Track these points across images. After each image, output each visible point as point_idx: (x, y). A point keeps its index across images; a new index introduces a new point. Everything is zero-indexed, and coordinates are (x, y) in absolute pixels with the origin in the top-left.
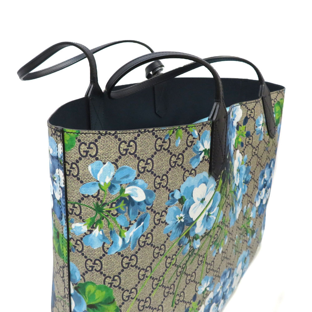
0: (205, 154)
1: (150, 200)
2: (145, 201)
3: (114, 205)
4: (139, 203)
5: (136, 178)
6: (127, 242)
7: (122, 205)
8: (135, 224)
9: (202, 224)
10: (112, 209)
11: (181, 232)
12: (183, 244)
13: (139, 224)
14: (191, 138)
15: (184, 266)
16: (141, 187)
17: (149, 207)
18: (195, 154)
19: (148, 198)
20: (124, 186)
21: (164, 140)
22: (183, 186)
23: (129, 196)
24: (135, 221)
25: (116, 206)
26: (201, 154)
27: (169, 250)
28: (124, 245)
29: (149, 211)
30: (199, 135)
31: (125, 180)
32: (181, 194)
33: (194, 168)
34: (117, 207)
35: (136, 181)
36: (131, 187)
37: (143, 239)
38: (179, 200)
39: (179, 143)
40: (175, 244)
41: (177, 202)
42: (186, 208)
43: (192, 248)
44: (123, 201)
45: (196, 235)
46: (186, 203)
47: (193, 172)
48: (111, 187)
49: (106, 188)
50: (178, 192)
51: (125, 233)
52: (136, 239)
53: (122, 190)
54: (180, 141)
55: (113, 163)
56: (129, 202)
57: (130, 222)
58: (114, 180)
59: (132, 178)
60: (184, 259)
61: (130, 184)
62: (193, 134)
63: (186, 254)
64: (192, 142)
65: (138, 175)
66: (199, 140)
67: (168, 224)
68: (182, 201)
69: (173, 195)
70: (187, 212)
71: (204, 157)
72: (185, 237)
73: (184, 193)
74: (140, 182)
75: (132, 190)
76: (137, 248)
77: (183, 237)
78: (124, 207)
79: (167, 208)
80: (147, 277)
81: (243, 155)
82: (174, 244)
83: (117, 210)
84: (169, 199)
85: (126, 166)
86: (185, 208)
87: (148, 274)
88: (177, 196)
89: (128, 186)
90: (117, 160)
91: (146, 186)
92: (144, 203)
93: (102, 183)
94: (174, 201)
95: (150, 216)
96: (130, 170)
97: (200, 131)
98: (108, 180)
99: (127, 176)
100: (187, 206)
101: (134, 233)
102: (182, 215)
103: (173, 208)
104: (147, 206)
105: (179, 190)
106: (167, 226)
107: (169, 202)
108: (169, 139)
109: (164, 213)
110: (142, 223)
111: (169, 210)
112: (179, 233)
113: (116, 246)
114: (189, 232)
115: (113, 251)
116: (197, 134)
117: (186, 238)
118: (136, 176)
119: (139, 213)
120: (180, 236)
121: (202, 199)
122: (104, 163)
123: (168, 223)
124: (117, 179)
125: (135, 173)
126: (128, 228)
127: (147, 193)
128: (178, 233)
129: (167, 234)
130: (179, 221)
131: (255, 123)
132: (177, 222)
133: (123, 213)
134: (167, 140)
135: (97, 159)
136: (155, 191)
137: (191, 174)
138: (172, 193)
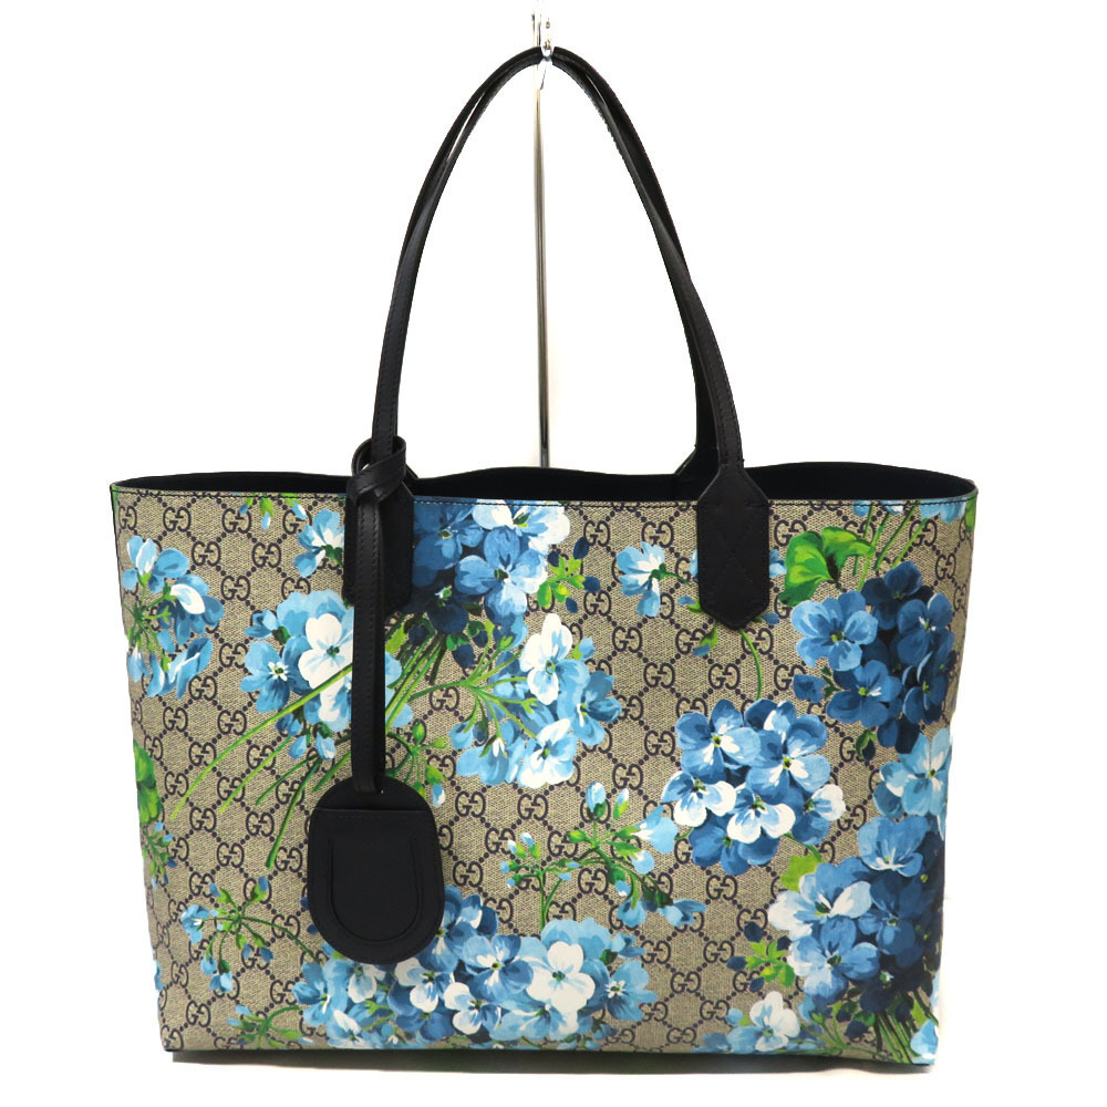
0: (327, 554)
1: (213, 617)
2: (203, 615)
3: (155, 611)
4: (193, 617)
5: (188, 572)
6: (172, 681)
7: (166, 613)
8: (185, 652)
9: (335, 705)
10: (152, 618)
11: (281, 701)
12: (289, 731)
13: (191, 654)
14: (290, 517)
15: (296, 786)
16: (198, 589)
17: (211, 628)
18: (303, 550)
19: (210, 611)
20: (169, 581)
21: (239, 514)
22: (284, 608)
23: (177, 601)
24: (186, 646)
25: (158, 613)
26: (317, 552)
27: (254, 730)
28: (167, 686)
29: (211, 636)
30: (308, 513)
31: (171, 571)
32: (278, 623)
33: (304, 577)
34: (159, 616)
35: (190, 576)
36: (179, 586)
37: (197, 684)
38: (275, 633)
39: (269, 524)
40: (269, 723)
41: (270, 635)
42: (292, 654)
43: (314, 752)
44: (167, 608)
45: (321, 723)
46: (292, 643)
47: (302, 584)
48: (153, 581)
49: (146, 582)
50: (273, 616)
51: (169, 665)
52: (186, 680)
53: (167, 589)
54: (269, 520)
55: (155, 541)
56: (177, 610)
57: (177, 646)
58: (155, 570)
59: (182, 571)
60: (294, 769)
61: (179, 581)
62: (294, 510)
63: (298, 761)
64: (295, 526)
65: (193, 568)
66: (311, 524)
67: (250, 674)
68: (280, 635)
69: (260, 620)
70: (294, 663)
71: (325, 560)
72: (295, 718)
73: (285, 622)
74: (195, 579)
75: (182, 591)
76: (187, 697)
77: (288, 716)
78: (169, 617)
79: (247, 641)
80: (206, 764)
81: (578, 634)
82: (266, 722)
83: (159, 620)
84: (251, 624)
85: (174, 549)
86: (288, 653)
87: (208, 758)
88: (270, 622)
89: (176, 583)
90: (160, 538)
91: (206, 589)
92: (200, 618)
93: (141, 573)
94: (263, 631)
95: (212, 645)
96: (179, 556)
97: (310, 508)
98: (148, 568)
99: (175, 566)
100: (293, 649)
101: (183, 667)
102: (281, 665)
103: (260, 646)
104: (207, 626)
105: (275, 614)
106: (248, 678)
107: (252, 631)
108: (248, 513)
109: (240, 649)
110: (197, 655)
111: (251, 645)
112: (278, 702)
113: (157, 684)
114: (301, 709)
115: (153, 693)
116: (304, 513)
117: (297, 721)
118: (189, 568)
119: (192, 635)
120: (280, 710)
121: (332, 647)
122: (144, 541)
123: (250, 670)
124: (161, 569)
125: (188, 562)
126: (173, 657)
127: (207, 600)
128: (276, 701)
129: (250, 694)
130: (276, 677)
131: (614, 562)
132: (271, 676)
133: (168, 627)
134: (243, 515)
135: (136, 533)
136: (223, 602)
137: (298, 587)
138: (258, 615)
